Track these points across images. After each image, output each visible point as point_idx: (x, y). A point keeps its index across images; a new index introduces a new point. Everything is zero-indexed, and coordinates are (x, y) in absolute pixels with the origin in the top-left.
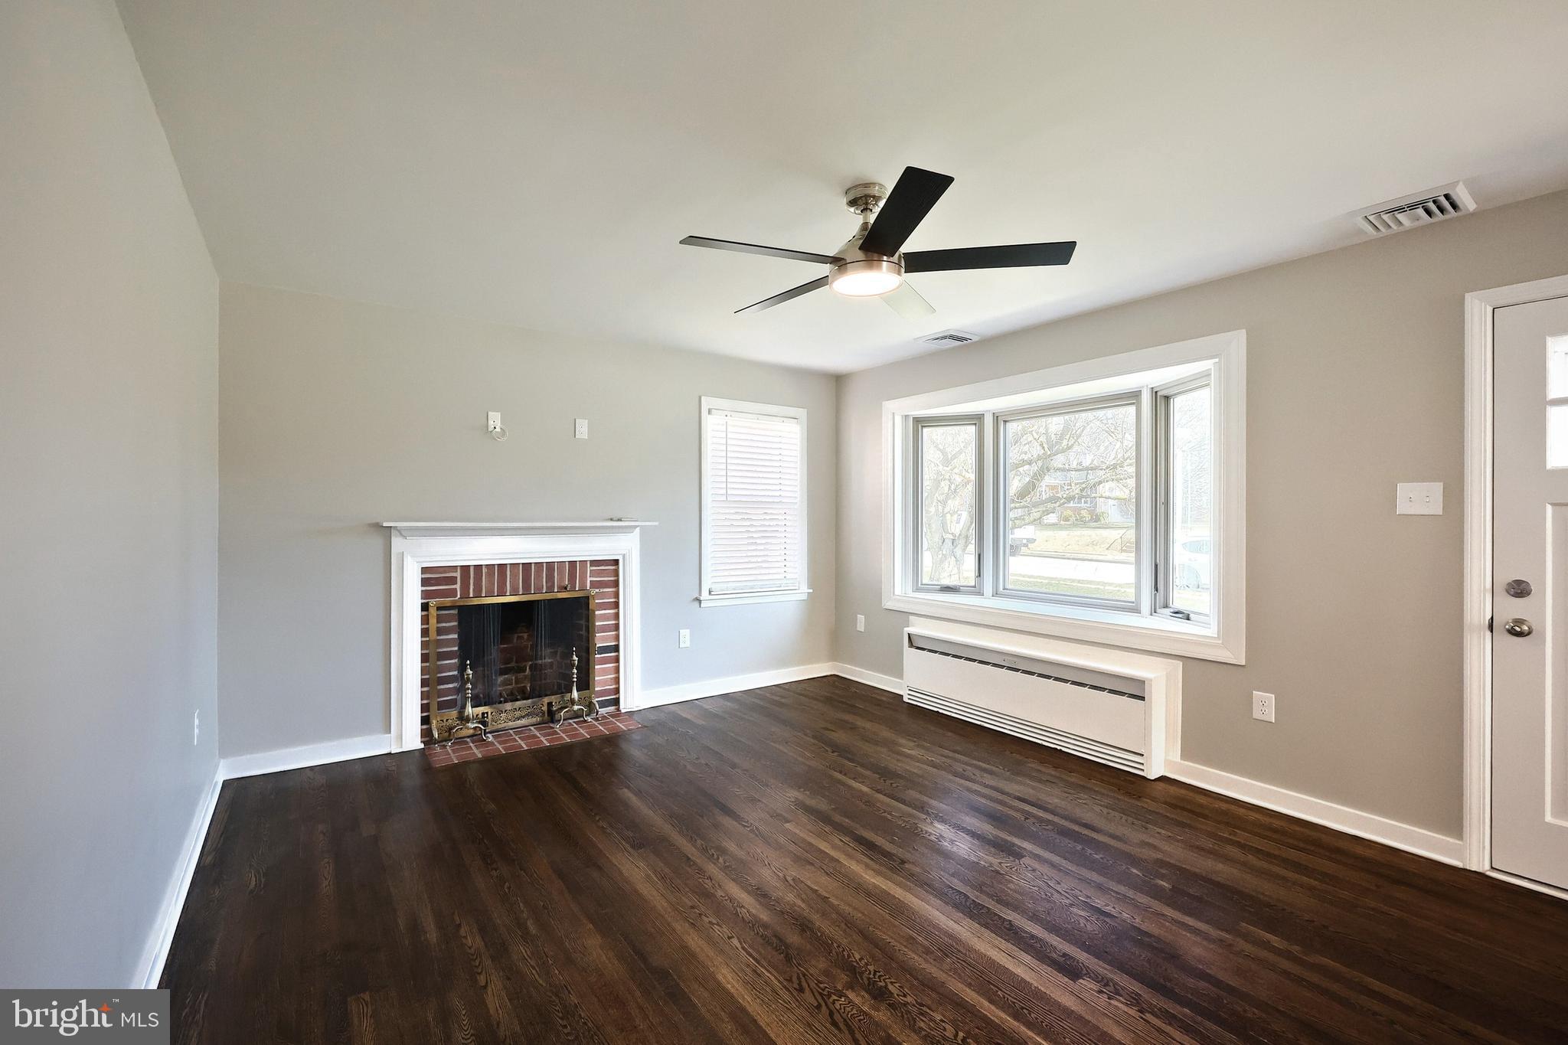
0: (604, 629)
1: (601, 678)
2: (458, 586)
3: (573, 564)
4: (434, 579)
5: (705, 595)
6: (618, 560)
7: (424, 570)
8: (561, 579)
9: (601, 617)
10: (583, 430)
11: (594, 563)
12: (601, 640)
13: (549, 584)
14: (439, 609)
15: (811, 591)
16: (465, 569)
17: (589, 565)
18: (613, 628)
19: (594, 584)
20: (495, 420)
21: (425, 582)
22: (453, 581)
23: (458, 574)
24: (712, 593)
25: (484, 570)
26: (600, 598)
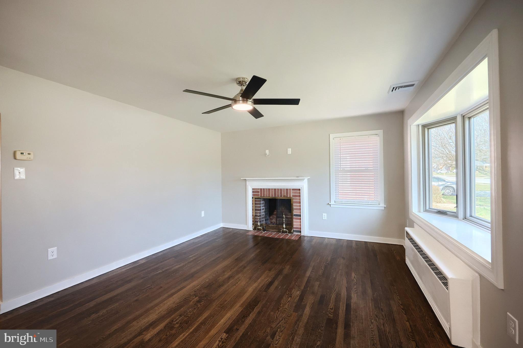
0: (296, 209)
1: (296, 223)
2: (260, 193)
3: (287, 189)
4: (255, 191)
5: (332, 202)
6: (300, 189)
7: (253, 189)
8: (284, 194)
9: (295, 206)
10: (290, 151)
11: (293, 189)
12: (295, 212)
13: (281, 195)
14: (255, 198)
15: (385, 206)
16: (261, 189)
17: (292, 190)
18: (299, 209)
19: (293, 196)
20: (267, 152)
21: (253, 192)
22: (258, 192)
23: (260, 191)
24: (335, 202)
25: (265, 190)
26: (294, 200)
